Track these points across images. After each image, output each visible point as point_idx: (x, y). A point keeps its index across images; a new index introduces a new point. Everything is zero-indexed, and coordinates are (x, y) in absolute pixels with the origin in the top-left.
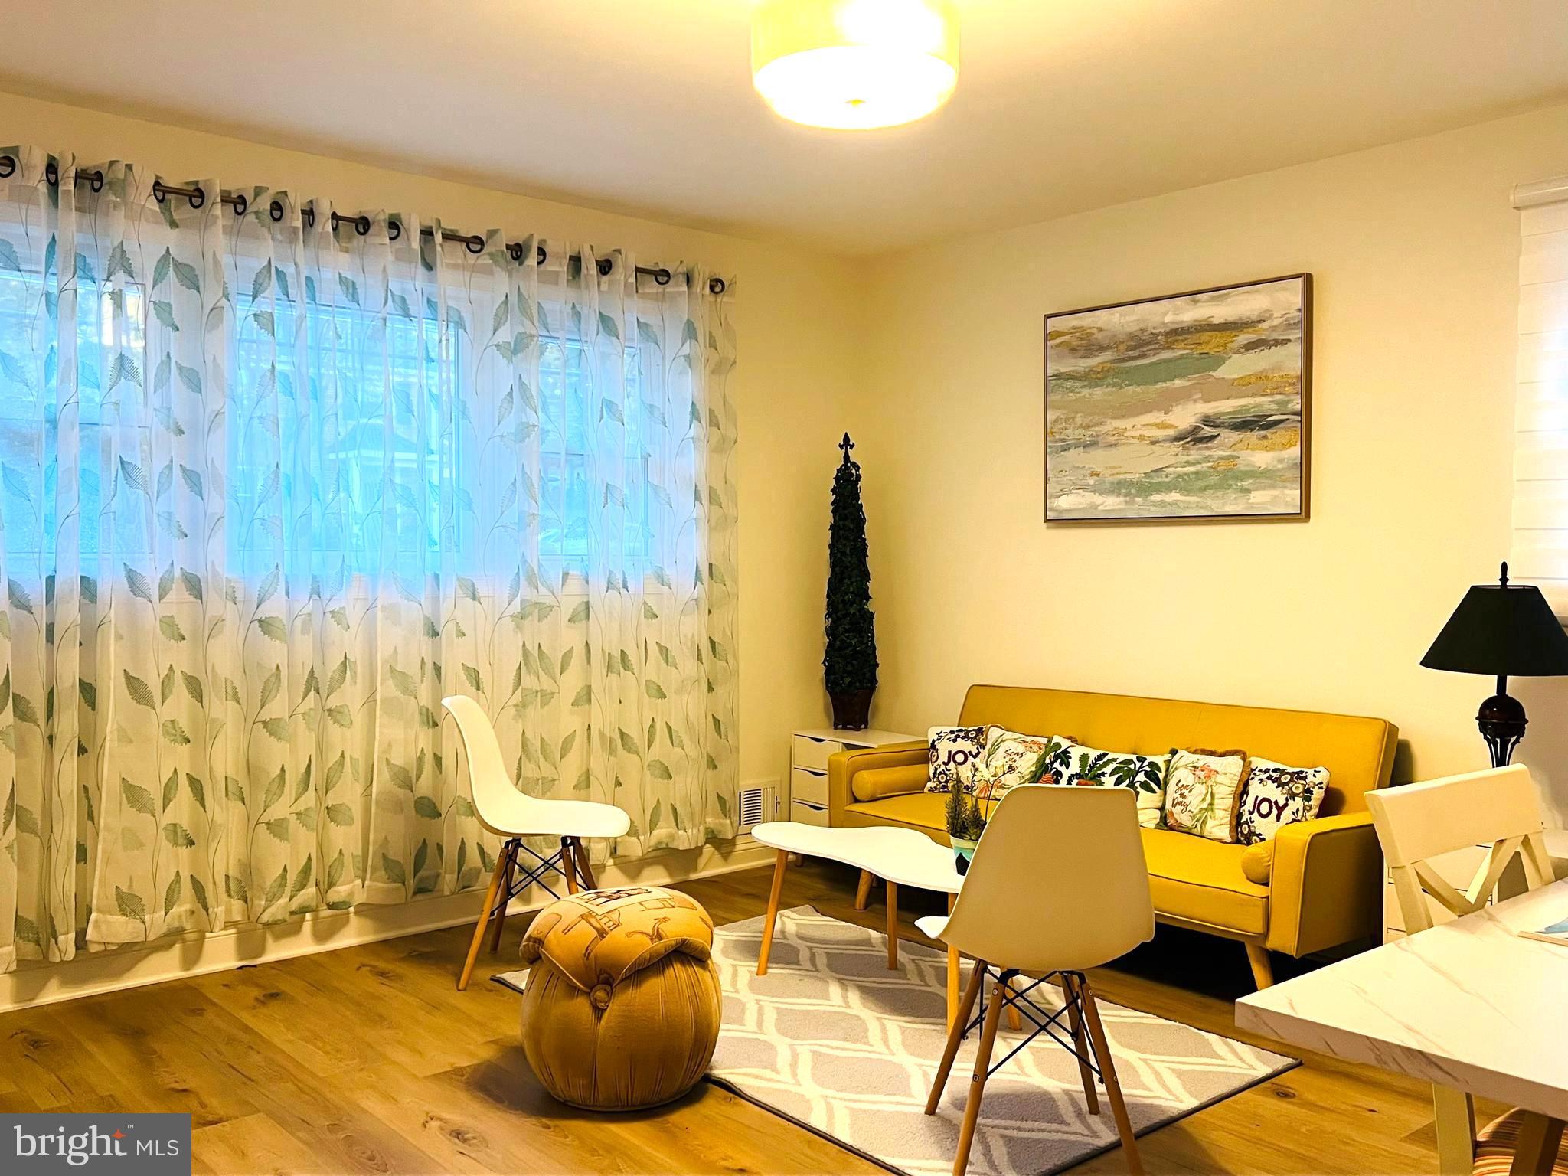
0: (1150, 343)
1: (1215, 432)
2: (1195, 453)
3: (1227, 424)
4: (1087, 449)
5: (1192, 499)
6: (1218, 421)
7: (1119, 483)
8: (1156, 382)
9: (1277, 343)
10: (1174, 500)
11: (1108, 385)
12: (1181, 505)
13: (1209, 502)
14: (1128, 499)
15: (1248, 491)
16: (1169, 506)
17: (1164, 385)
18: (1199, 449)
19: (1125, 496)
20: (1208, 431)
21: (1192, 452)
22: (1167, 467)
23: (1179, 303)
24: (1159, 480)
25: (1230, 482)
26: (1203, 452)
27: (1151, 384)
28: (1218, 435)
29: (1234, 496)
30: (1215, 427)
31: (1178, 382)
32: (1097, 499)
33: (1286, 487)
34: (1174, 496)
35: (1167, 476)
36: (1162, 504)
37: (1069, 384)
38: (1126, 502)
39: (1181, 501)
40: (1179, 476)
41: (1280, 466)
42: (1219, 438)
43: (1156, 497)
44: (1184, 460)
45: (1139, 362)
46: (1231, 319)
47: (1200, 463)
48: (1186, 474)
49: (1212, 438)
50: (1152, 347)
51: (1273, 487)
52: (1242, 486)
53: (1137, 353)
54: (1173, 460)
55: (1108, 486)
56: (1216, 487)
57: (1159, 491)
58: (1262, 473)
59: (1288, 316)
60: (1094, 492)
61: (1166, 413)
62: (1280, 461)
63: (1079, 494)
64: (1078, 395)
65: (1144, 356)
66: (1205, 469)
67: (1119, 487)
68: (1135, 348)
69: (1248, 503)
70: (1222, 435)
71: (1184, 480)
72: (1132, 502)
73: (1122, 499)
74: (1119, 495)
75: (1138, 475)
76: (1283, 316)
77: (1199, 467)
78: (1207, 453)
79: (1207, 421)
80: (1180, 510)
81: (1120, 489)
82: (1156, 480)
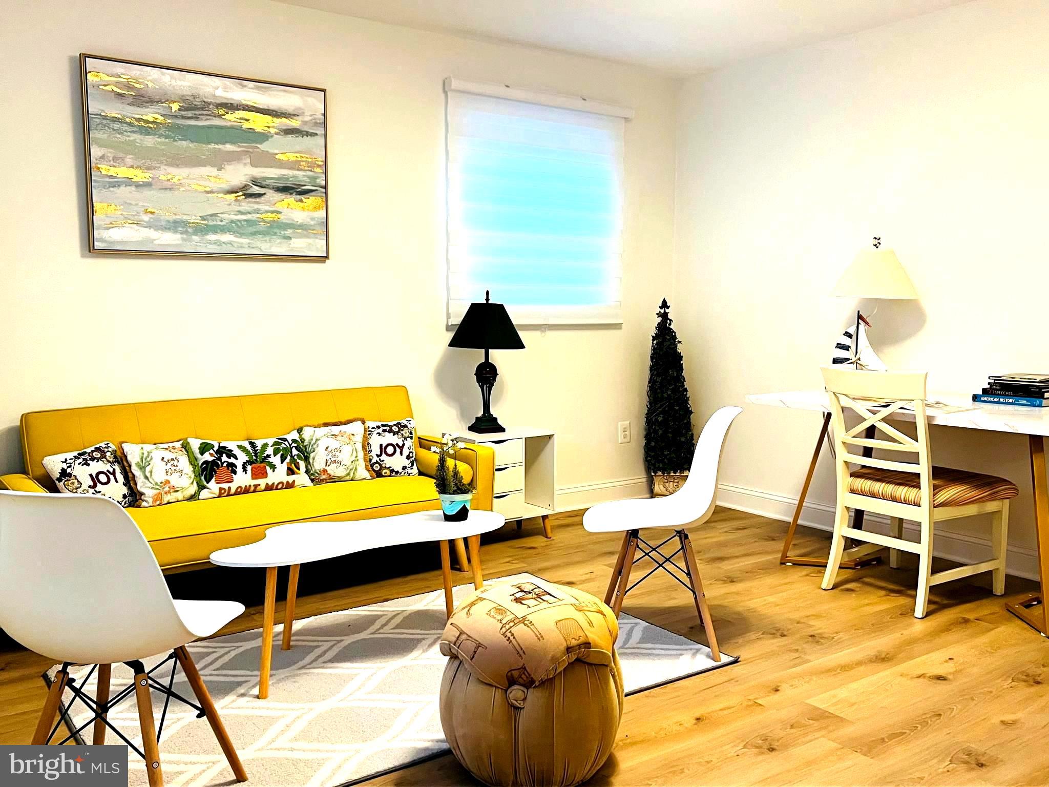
0: (202, 109)
1: (262, 191)
2: (247, 205)
3: (271, 187)
4: (140, 189)
5: (245, 241)
6: (264, 183)
7: (175, 222)
8: (209, 143)
9: (308, 134)
10: (228, 241)
11: (160, 136)
12: (236, 245)
13: (258, 244)
14: (185, 236)
15: (290, 238)
16: (224, 245)
17: (216, 146)
18: (249, 202)
19: (182, 233)
20: (256, 189)
21: (243, 204)
22: (222, 213)
23: (228, 83)
24: (215, 223)
25: (275, 230)
26: (252, 205)
27: (204, 143)
28: (265, 194)
29: (279, 241)
30: (262, 187)
31: (229, 147)
32: (152, 234)
33: (317, 238)
34: (227, 237)
35: (222, 221)
36: (218, 243)
37: (117, 126)
38: (183, 239)
39: (235, 242)
40: (232, 222)
41: (312, 223)
42: (265, 196)
43: (212, 237)
44: (236, 210)
45: (192, 122)
46: (272, 108)
47: (250, 214)
48: (238, 220)
49: (260, 195)
50: (205, 112)
51: (307, 237)
52: (285, 234)
53: (190, 114)
54: (227, 209)
55: (163, 223)
56: (264, 233)
57: (215, 232)
58: (299, 226)
59: (315, 116)
60: (150, 227)
61: (220, 169)
62: (312, 219)
63: (131, 228)
64: (127, 138)
65: (196, 118)
66: (254, 219)
67: (175, 226)
68: (187, 109)
69: (290, 247)
70: (268, 194)
71: (237, 225)
72: (190, 240)
73: (179, 236)
74: (176, 232)
75: (194, 217)
76: (311, 116)
77: (249, 217)
78: (256, 206)
79: (256, 182)
80: (234, 249)
81: (176, 227)
82: (211, 223)
